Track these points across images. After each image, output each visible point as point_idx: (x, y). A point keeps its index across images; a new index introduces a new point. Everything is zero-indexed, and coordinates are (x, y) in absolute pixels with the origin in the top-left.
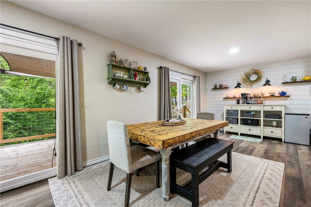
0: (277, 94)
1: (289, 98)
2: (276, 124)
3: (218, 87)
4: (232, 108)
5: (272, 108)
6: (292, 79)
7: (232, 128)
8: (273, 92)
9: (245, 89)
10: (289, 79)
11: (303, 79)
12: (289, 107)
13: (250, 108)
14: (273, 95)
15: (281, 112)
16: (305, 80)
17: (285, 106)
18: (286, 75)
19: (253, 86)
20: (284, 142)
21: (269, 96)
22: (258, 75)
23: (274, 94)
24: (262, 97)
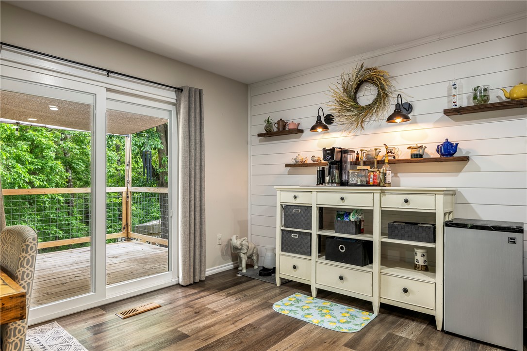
0: (431, 152)
1: (469, 165)
2: (425, 258)
3: (275, 129)
4: (295, 197)
5: (406, 201)
6: (475, 98)
7: (295, 267)
8: (419, 146)
9: (345, 134)
10: (468, 98)
11: (508, 95)
12: (469, 196)
13: (342, 199)
14: (421, 156)
15: (433, 216)
16: (513, 100)
17: (453, 193)
18: (458, 83)
19: (365, 125)
20: (442, 330)
21: (409, 158)
22: (377, 86)
23: (421, 152)
24: (387, 161)
